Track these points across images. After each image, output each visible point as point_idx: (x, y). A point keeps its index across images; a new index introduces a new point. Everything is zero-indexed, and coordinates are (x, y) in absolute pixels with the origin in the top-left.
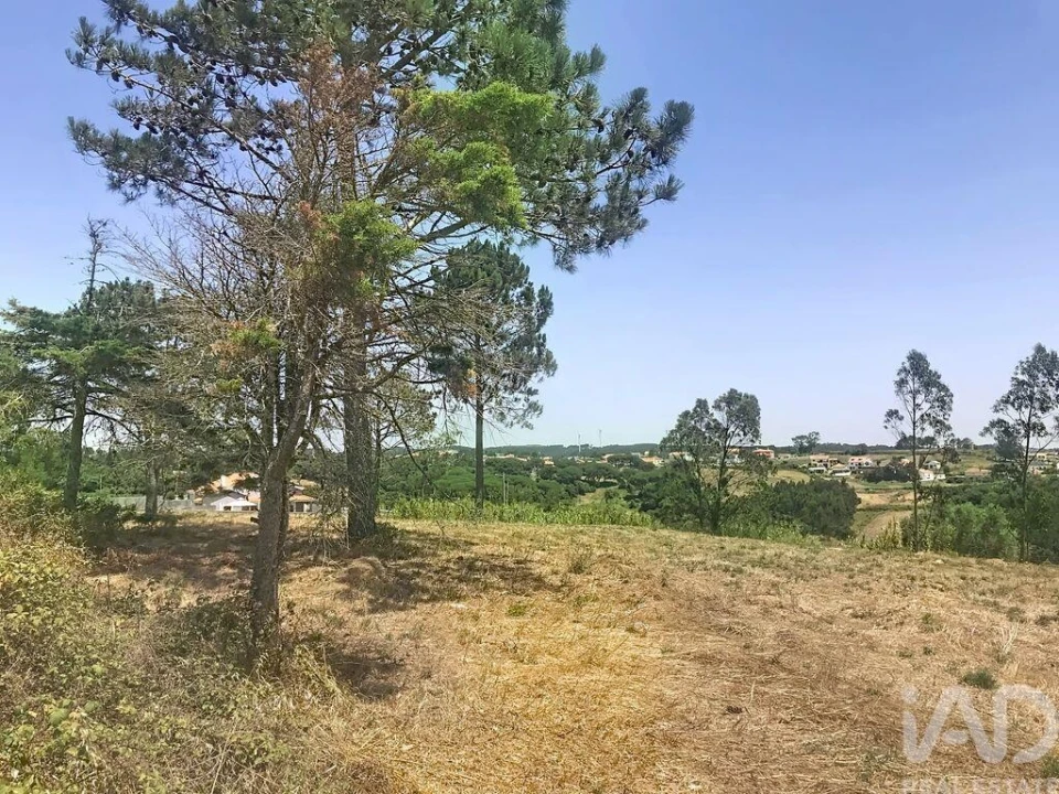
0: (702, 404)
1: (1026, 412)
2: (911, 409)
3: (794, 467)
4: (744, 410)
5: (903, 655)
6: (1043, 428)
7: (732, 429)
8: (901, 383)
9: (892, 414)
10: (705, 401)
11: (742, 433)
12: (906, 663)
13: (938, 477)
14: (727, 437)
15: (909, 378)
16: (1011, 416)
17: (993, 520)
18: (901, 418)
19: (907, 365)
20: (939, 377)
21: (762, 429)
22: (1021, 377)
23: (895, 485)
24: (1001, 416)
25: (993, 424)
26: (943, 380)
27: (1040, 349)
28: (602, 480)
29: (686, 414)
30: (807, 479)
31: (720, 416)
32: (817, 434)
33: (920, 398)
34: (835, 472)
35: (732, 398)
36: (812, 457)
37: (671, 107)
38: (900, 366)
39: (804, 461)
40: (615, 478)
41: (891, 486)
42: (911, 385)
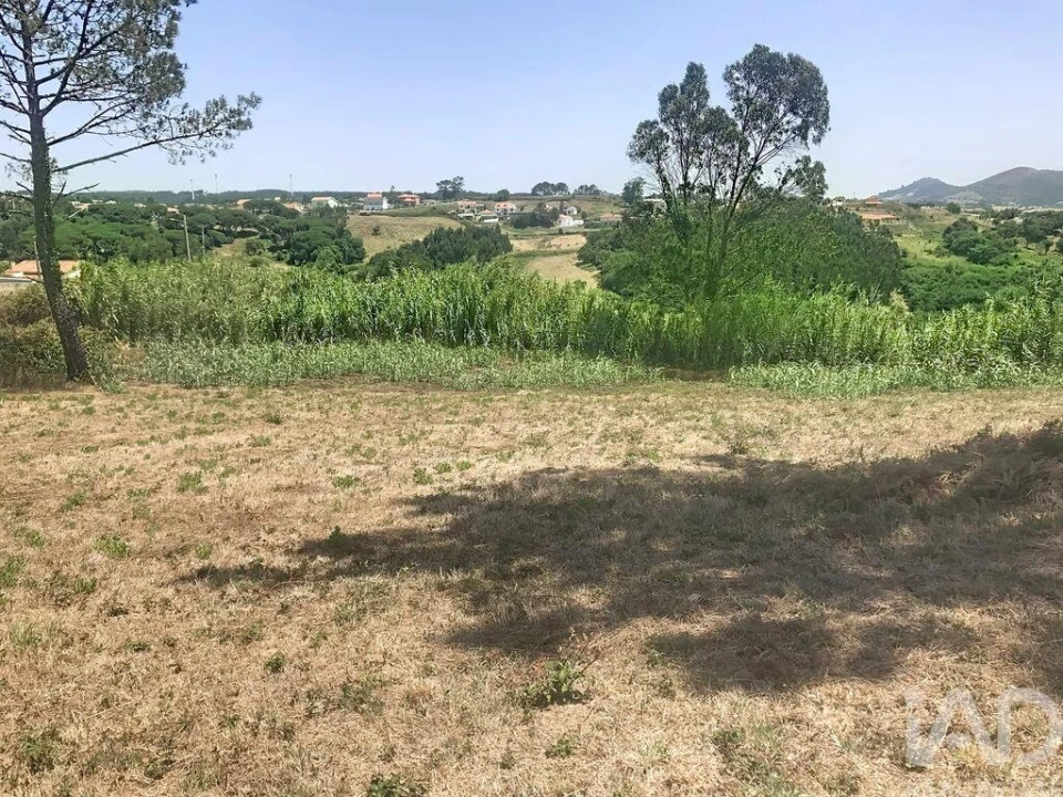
3: (443, 214)
13: (577, 222)
23: (540, 231)
28: (239, 229)
30: (455, 225)
32: (462, 179)
34: (483, 218)
36: (460, 203)
39: (451, 207)
40: (255, 227)
41: (537, 233)
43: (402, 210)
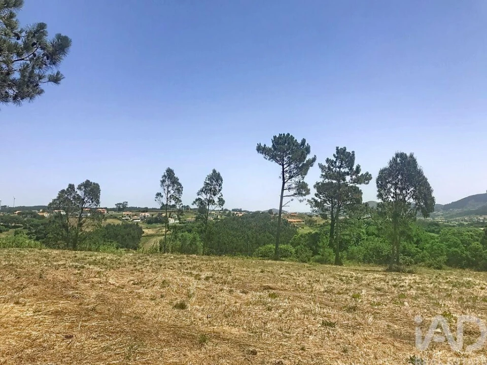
0: (71, 187)
1: (209, 195)
2: (166, 193)
3: (115, 218)
4: (92, 190)
5: (152, 299)
6: (214, 201)
7: (86, 199)
8: (163, 182)
9: (159, 195)
10: (73, 185)
11: (91, 201)
12: (153, 303)
13: (176, 221)
14: (84, 203)
15: (166, 180)
16: (203, 197)
17: (195, 238)
18: (162, 197)
19: (166, 174)
20: (178, 180)
21: (101, 200)
22: (207, 182)
23: (159, 225)
24: (200, 197)
25: (197, 200)
26: (179, 181)
27: (214, 171)
28: (13, 225)
29: (63, 191)
30: (120, 222)
31: (80, 193)
32: (127, 202)
33: (170, 188)
34: (133, 220)
35: (87, 184)
36: (124, 213)
37: (59, 37)
38: (163, 174)
39: (120, 215)
40: (21, 223)
41: (157, 226)
42: (167, 183)
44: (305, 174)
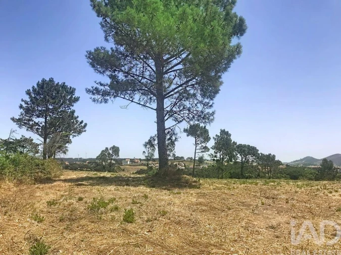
0: (107, 148)
2: (147, 151)
3: (145, 165)
4: (116, 150)
7: (113, 154)
8: (146, 146)
9: (144, 152)
11: (115, 155)
14: (112, 156)
18: (146, 153)
19: (148, 142)
29: (103, 151)
31: (111, 152)
33: (149, 149)
35: (114, 147)
36: (150, 162)
37: (85, 123)
38: (146, 142)
42: (148, 146)
43: (134, 164)
44: (208, 142)
